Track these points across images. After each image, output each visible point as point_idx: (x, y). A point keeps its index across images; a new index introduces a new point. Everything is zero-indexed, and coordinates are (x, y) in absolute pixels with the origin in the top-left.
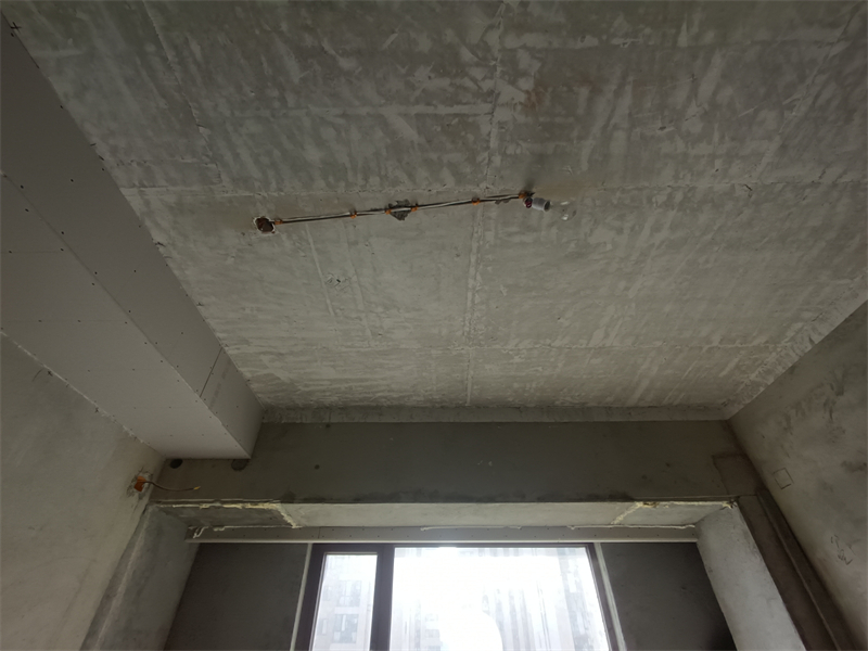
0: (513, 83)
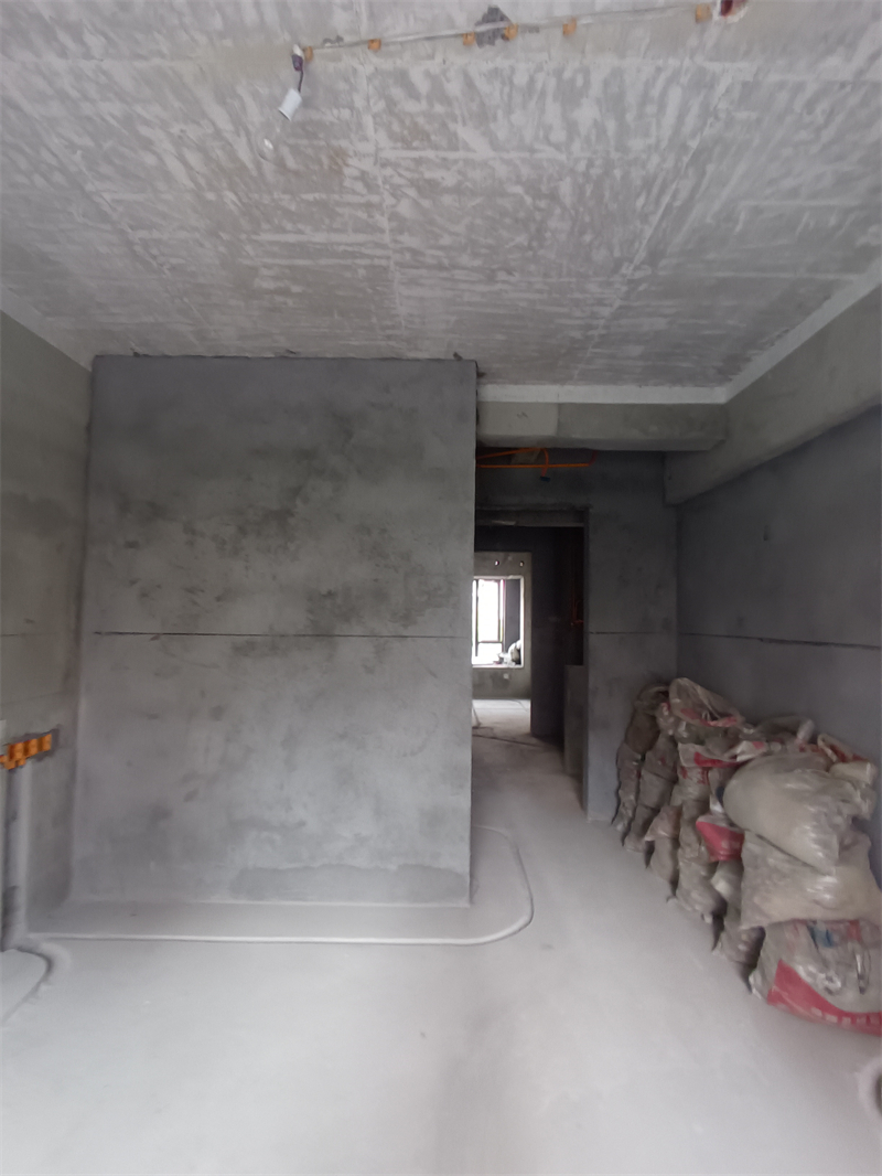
0: (363, 173)
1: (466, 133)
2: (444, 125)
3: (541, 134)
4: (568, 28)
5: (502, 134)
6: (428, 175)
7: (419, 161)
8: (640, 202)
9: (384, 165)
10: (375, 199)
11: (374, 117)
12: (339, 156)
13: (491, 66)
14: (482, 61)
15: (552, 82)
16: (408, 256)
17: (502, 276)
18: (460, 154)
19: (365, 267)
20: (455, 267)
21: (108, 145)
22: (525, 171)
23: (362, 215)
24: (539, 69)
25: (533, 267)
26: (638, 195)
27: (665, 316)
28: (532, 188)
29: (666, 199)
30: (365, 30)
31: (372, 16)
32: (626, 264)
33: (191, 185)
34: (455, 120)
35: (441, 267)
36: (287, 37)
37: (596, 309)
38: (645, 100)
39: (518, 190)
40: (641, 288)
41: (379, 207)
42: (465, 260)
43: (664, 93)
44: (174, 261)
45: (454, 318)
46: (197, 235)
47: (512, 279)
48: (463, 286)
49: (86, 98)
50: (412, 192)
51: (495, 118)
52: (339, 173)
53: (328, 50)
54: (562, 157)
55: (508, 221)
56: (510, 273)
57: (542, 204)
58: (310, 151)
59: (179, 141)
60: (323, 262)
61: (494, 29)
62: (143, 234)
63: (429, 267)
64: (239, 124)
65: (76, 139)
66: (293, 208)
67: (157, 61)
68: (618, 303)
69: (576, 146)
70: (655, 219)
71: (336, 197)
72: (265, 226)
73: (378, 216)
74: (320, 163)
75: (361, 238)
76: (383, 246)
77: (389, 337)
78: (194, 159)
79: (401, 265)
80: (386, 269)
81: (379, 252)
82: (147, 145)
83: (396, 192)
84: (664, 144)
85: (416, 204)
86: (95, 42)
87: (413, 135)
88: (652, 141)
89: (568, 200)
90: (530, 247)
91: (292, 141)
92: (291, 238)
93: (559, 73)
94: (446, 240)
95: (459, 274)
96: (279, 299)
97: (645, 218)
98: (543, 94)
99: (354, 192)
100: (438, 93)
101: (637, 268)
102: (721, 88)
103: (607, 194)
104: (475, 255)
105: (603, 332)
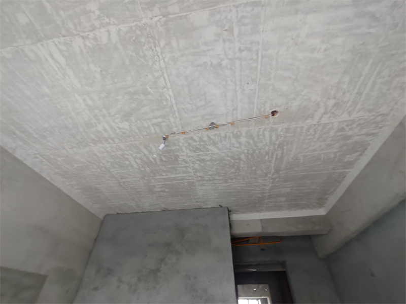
0: (184, 159)
1: (210, 147)
2: (204, 147)
3: (232, 145)
4: (232, 124)
5: (220, 147)
6: (202, 158)
7: (199, 155)
8: (267, 158)
9: (189, 157)
10: (188, 165)
11: (185, 147)
12: (177, 157)
13: (214, 133)
14: (211, 133)
15: (231, 135)
16: (199, 178)
17: (229, 181)
18: (210, 152)
19: (187, 182)
20: (215, 180)
21: (117, 161)
22: (229, 154)
23: (184, 169)
24: (227, 132)
25: (239, 177)
26: (265, 156)
27: (289, 187)
28: (233, 157)
29: (275, 156)
30: (181, 130)
31: (182, 128)
32: (269, 174)
33: (137, 167)
34: (207, 145)
35: (210, 180)
36: (162, 134)
37: (264, 187)
38: (258, 135)
39: (229, 158)
40: (277, 180)
41: (189, 167)
42: (217, 177)
43: (263, 133)
44: (131, 186)
45: (217, 194)
46: (138, 179)
47: (233, 181)
48: (218, 185)
49: (113, 151)
50: (198, 162)
51: (218, 144)
52: (177, 160)
53: (172, 135)
54: (240, 150)
55: (227, 166)
56: (232, 179)
57: (237, 161)
58: (169, 156)
59: (135, 158)
60: (174, 182)
61: (213, 126)
62: (124, 180)
63: (207, 181)
64: (150, 152)
65: (110, 160)
66: (165, 169)
67: (131, 142)
68: (270, 185)
69: (243, 147)
70: (273, 161)
71: (177, 166)
72: (157, 175)
73: (189, 169)
74: (172, 158)
75: (185, 175)
76: (192, 176)
77: (197, 202)
78: (139, 161)
79: (198, 181)
80: (193, 182)
81: (190, 178)
82: (127, 159)
83: (193, 163)
84: (268, 144)
85: (199, 165)
86: (116, 140)
87: (196, 149)
88: (264, 143)
89: (244, 160)
90: (236, 172)
91: (164, 155)
92: (165, 177)
93: (233, 133)
94: (210, 173)
95: (216, 182)
96: (162, 193)
97: (270, 162)
98: (229, 137)
99: (182, 164)
100: (201, 140)
101: (273, 175)
102: (280, 130)
103: (256, 157)
104: (220, 176)
105: (269, 194)
